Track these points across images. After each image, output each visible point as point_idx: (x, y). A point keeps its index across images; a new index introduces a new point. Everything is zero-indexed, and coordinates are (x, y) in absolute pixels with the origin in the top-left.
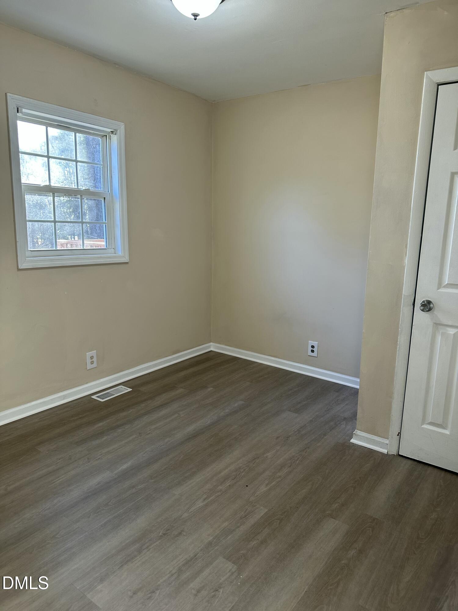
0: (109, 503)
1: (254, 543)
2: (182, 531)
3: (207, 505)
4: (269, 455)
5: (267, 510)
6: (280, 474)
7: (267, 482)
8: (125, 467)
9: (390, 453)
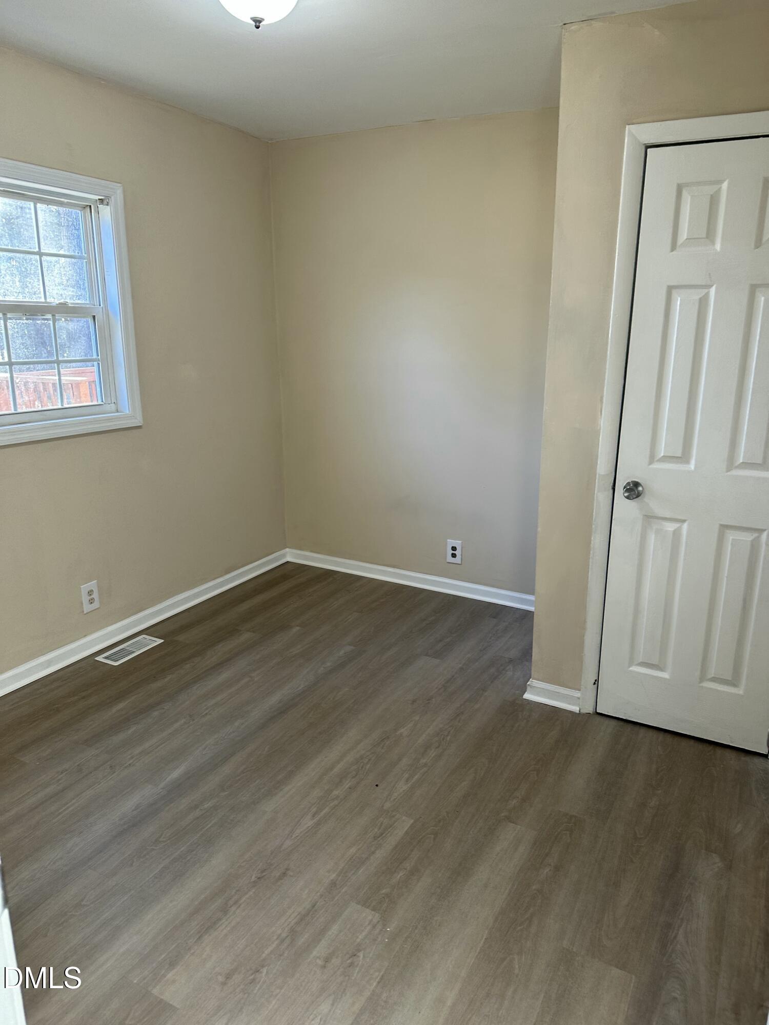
0: (160, 837)
1: (400, 875)
2: (287, 869)
3: (318, 824)
4: (404, 731)
5: (412, 821)
6: (424, 761)
7: (406, 776)
8: (176, 774)
9: (584, 711)
